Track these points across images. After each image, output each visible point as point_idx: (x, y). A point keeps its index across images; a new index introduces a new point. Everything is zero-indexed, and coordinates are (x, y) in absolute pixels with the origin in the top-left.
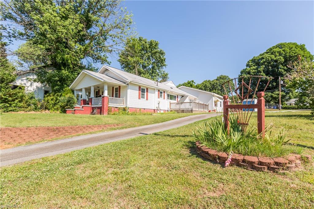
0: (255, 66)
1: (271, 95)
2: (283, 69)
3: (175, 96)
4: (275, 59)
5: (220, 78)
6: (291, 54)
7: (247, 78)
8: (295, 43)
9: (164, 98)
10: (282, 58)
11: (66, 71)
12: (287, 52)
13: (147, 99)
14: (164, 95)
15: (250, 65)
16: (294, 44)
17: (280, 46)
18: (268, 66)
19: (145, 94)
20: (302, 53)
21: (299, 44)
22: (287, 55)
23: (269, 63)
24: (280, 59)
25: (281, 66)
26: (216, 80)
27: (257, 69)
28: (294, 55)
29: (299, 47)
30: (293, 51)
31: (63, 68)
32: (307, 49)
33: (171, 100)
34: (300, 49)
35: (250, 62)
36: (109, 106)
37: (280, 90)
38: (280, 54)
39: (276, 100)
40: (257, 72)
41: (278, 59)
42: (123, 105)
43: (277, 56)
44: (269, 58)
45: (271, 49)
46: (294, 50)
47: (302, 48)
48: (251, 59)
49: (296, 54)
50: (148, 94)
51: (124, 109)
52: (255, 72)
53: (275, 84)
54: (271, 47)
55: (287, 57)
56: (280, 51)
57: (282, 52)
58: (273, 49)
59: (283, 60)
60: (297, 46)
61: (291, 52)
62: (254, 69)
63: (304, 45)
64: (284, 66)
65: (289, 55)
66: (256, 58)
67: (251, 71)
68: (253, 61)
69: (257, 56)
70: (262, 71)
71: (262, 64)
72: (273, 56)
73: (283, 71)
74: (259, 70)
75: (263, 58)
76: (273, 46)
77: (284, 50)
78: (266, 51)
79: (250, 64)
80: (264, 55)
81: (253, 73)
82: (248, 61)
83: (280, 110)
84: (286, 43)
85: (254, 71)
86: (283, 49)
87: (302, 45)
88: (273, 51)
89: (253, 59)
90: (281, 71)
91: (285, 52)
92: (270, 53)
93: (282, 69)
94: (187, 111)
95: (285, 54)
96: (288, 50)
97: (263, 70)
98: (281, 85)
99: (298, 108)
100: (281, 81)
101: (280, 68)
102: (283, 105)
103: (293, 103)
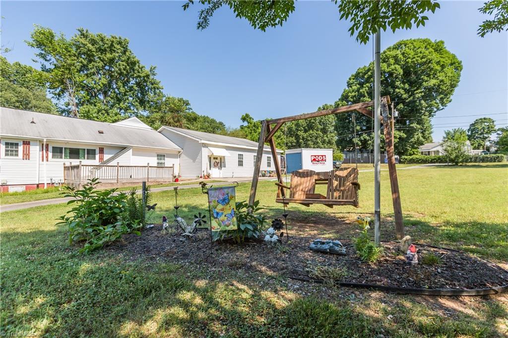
0: (356, 86)
2: (403, 88)
6: (415, 59)
8: (427, 39)
10: (400, 67)
12: (410, 56)
15: (351, 84)
16: (424, 41)
17: (399, 46)
20: (435, 57)
22: (408, 62)
24: (396, 70)
27: (358, 90)
28: (420, 61)
29: (433, 46)
30: (419, 55)
32: (447, 49)
33: (68, 160)
34: (434, 49)
35: (352, 77)
38: (397, 61)
40: (358, 96)
41: (393, 70)
43: (391, 65)
46: (421, 53)
47: (438, 48)
49: (424, 60)
52: (355, 96)
54: (386, 48)
55: (408, 66)
56: (397, 55)
57: (400, 56)
58: (389, 51)
59: (401, 72)
60: (429, 44)
61: (416, 56)
62: (354, 91)
63: (443, 43)
64: (404, 83)
65: (411, 62)
66: (360, 71)
67: (350, 94)
68: (356, 75)
69: (363, 66)
70: (366, 94)
71: (367, 81)
72: (384, 66)
73: (402, 91)
74: (362, 93)
76: (390, 46)
77: (403, 54)
79: (352, 81)
81: (351, 98)
82: (350, 76)
84: (411, 39)
85: (353, 94)
86: (402, 51)
87: (439, 42)
88: (388, 55)
89: (357, 72)
91: (405, 57)
93: (401, 90)
95: (406, 60)
96: (412, 53)
97: (367, 92)
98: (395, 118)
99: (434, 160)
100: (394, 111)
101: (397, 87)
102: (414, 154)
103: (432, 151)
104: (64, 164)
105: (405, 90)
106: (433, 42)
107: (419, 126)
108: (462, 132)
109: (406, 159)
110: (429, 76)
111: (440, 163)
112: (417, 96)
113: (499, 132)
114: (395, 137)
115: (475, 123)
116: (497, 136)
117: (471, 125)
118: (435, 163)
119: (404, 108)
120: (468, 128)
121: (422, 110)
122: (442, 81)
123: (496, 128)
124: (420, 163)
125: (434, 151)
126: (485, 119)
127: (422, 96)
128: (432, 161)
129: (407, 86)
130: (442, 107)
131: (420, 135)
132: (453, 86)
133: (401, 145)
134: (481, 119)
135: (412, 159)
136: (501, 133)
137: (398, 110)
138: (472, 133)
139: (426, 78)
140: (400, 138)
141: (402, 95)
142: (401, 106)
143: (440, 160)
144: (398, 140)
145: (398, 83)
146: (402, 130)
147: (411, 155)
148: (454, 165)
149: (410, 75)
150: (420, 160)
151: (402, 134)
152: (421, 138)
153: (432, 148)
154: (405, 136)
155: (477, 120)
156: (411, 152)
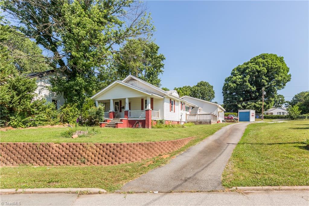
0: (240, 75)
1: (254, 105)
3: (188, 107)
4: (259, 69)
5: (201, 84)
6: (272, 66)
7: (233, 87)
8: (276, 55)
9: (184, 111)
10: (265, 69)
11: (81, 79)
13: (174, 112)
14: (184, 106)
15: (236, 74)
17: (263, 57)
18: (253, 76)
19: (173, 106)
21: (278, 56)
22: (269, 67)
23: (254, 73)
24: (264, 70)
25: (264, 77)
26: (196, 86)
27: (243, 78)
28: (275, 67)
31: (78, 75)
32: (285, 61)
33: (186, 112)
34: (280, 61)
35: (235, 70)
36: (152, 119)
37: (263, 101)
38: (264, 65)
39: (259, 110)
40: (243, 81)
41: (262, 70)
42: (158, 117)
44: (254, 68)
45: (255, 59)
46: (275, 62)
47: (281, 60)
48: (236, 67)
49: (277, 66)
50: (175, 106)
51: (161, 122)
53: (257, 94)
54: (255, 56)
55: (269, 69)
56: (264, 62)
58: (257, 59)
59: (266, 71)
60: (277, 58)
61: (273, 64)
62: (240, 78)
63: (283, 58)
64: (266, 77)
65: (271, 66)
66: (241, 67)
67: (237, 80)
68: (238, 69)
69: (241, 65)
70: (248, 81)
71: (247, 74)
72: (257, 66)
73: (265, 81)
74: (245, 80)
75: (248, 68)
76: (257, 56)
77: (267, 62)
78: (249, 61)
79: (236, 72)
80: (249, 65)
82: (234, 69)
83: (262, 119)
84: (268, 54)
85: (240, 80)
86: (266, 60)
88: (258, 61)
89: (238, 67)
90: (264, 82)
91: (268, 63)
92: (255, 63)
94: (204, 122)
96: (270, 62)
99: (275, 117)
100: (264, 92)
103: (269, 113)
104: (186, 113)
116: (285, 105)
148: (292, 120)
153: (270, 111)
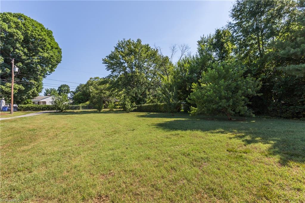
2: (22, 51)
4: (8, 30)
6: (33, 33)
10: (21, 33)
12: (29, 29)
16: (40, 25)
22: (28, 33)
24: (17, 34)
28: (37, 36)
29: (46, 31)
30: (37, 32)
41: (14, 33)
43: (12, 27)
47: (49, 34)
55: (28, 36)
57: (21, 25)
59: (22, 37)
60: (43, 28)
63: (52, 32)
64: (23, 47)
72: (5, 26)
73: (22, 53)
83: (11, 113)
87: (49, 31)
91: (25, 27)
93: (20, 51)
95: (26, 30)
98: (15, 72)
100: (14, 67)
101: (17, 48)
102: (28, 103)
103: (41, 102)
105: (25, 53)
106: (46, 28)
107: (36, 83)
108: (55, 91)
109: (22, 107)
110: (43, 49)
111: (48, 110)
112: (34, 60)
113: (71, 93)
114: (15, 89)
115: (61, 87)
116: (70, 95)
117: (59, 87)
118: (45, 110)
119: (22, 66)
120: (58, 89)
121: (38, 72)
122: (52, 56)
123: (70, 91)
124: (34, 110)
125: (43, 102)
126: (65, 85)
127: (38, 62)
128: (43, 109)
129: (26, 50)
130: (49, 73)
131: (35, 89)
132: (58, 62)
133: (20, 95)
134: (64, 85)
135: (27, 107)
136: (72, 94)
137: (17, 67)
138: (59, 92)
139: (41, 50)
140: (19, 90)
141: (21, 56)
142: (20, 64)
143: (48, 108)
144: (17, 91)
145: (18, 45)
146: (21, 84)
147: (25, 104)
148: (60, 112)
149: (28, 43)
150: (34, 108)
151: (20, 87)
152: (36, 91)
153: (41, 100)
154: (24, 88)
155: (62, 85)
156: (26, 101)
